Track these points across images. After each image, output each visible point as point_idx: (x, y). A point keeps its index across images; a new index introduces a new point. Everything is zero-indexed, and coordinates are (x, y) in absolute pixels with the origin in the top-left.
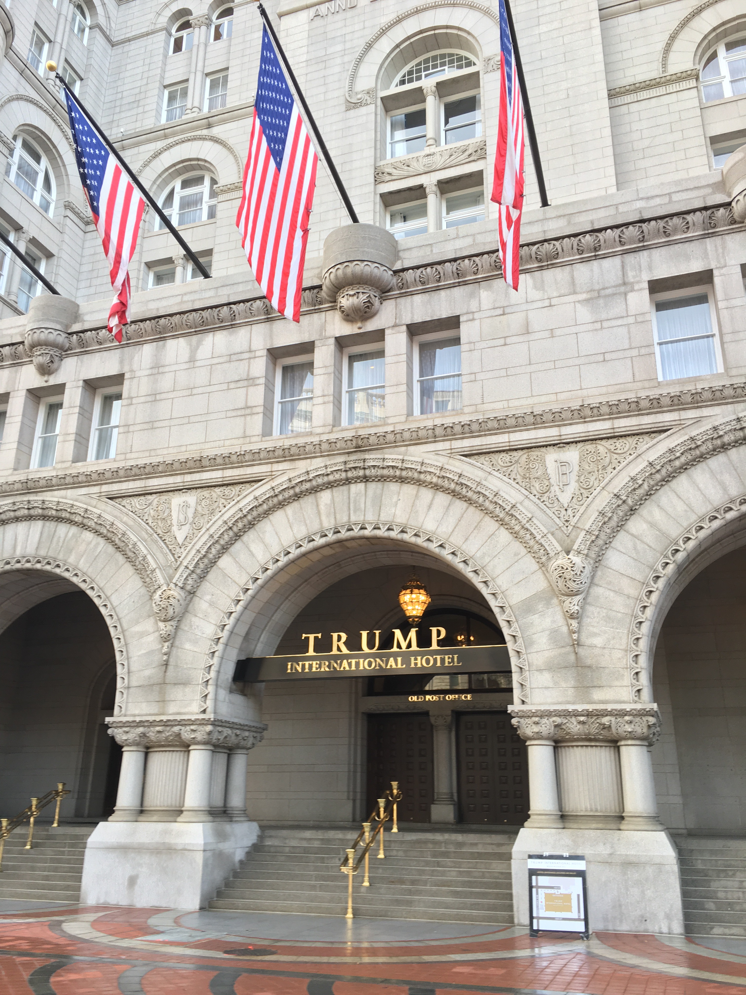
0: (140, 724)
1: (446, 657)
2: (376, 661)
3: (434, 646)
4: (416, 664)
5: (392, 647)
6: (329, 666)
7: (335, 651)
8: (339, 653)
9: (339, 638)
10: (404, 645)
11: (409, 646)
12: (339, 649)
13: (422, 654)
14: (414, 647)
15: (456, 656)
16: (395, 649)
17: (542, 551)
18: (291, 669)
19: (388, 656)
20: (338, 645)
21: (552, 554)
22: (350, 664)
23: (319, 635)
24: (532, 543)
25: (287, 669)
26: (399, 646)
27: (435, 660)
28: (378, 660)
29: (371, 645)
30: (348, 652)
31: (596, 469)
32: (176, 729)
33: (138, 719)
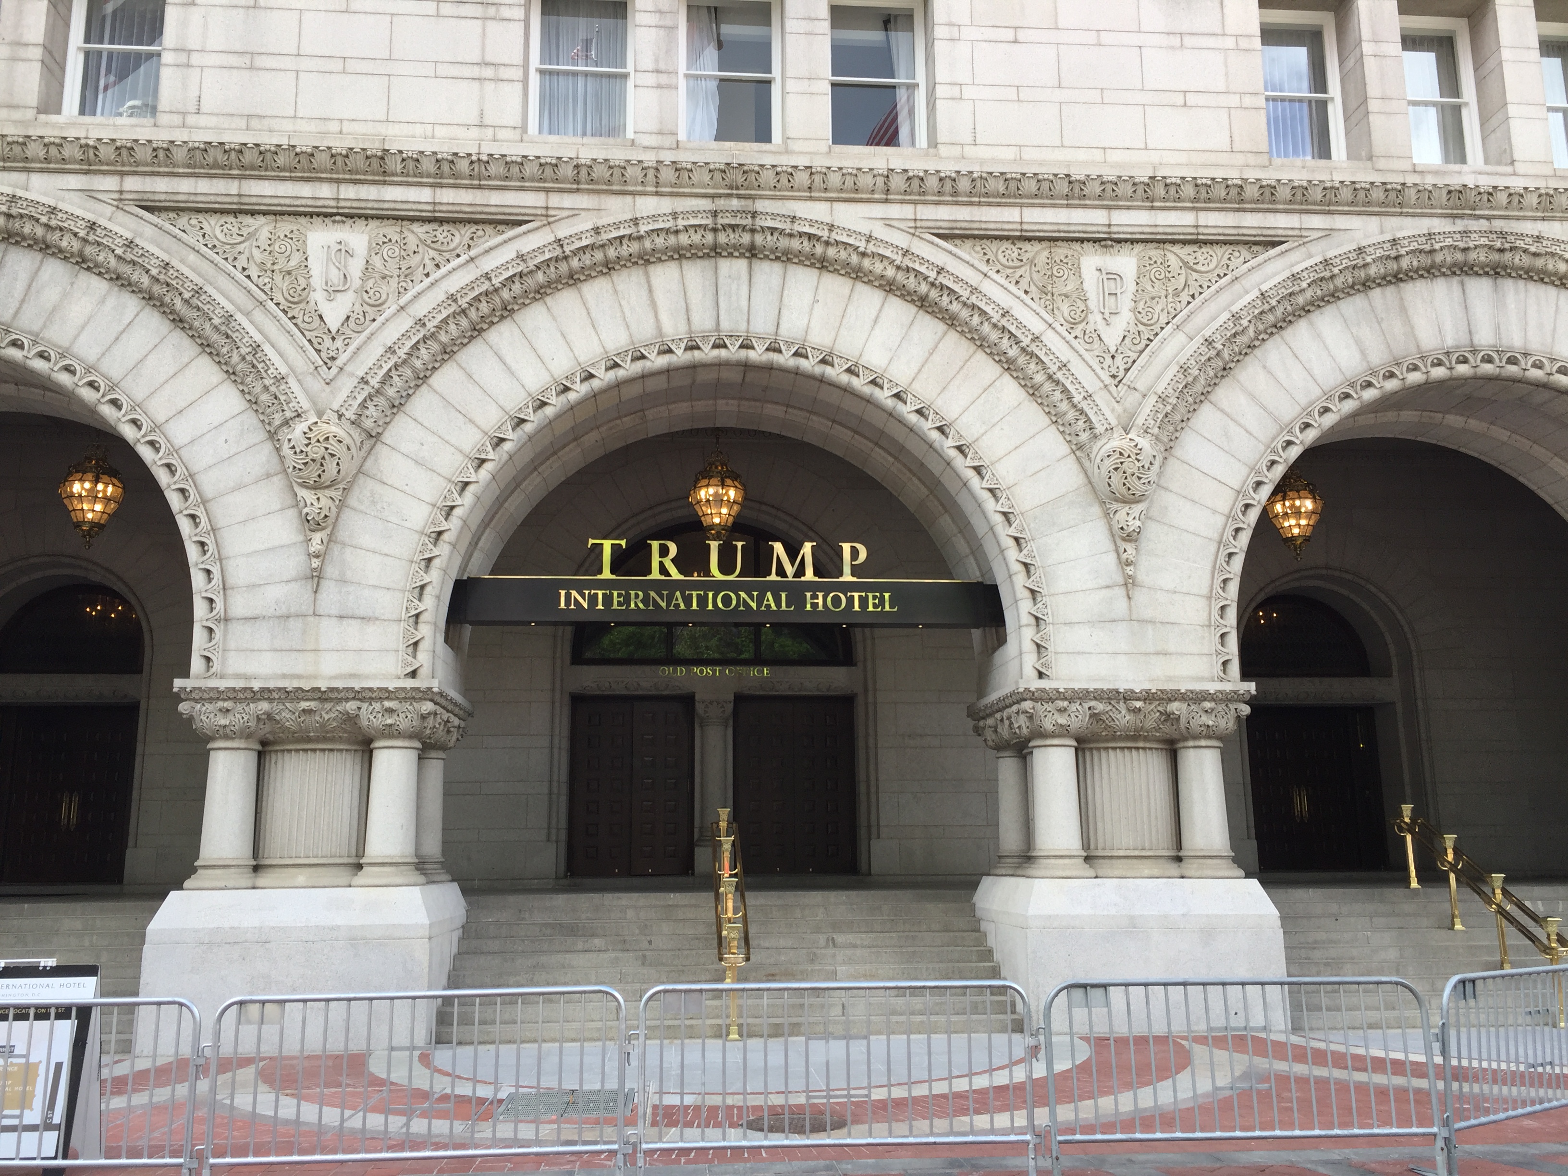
0: (265, 694)
1: (870, 595)
2: (738, 597)
3: (847, 577)
4: (815, 605)
5: (770, 574)
6: (645, 601)
7: (655, 575)
8: (663, 577)
9: (664, 551)
10: (790, 570)
11: (800, 572)
12: (663, 570)
13: (827, 589)
14: (809, 575)
15: (887, 595)
16: (773, 577)
17: (1081, 423)
18: (568, 602)
19: (763, 588)
20: (661, 563)
21: (1100, 429)
22: (688, 600)
23: (623, 543)
24: (1064, 406)
25: (559, 605)
26: (781, 572)
27: (850, 600)
28: (743, 595)
29: (726, 566)
30: (682, 577)
31: (1164, 293)
32: (351, 706)
33: (256, 685)
